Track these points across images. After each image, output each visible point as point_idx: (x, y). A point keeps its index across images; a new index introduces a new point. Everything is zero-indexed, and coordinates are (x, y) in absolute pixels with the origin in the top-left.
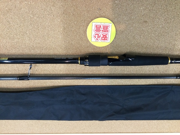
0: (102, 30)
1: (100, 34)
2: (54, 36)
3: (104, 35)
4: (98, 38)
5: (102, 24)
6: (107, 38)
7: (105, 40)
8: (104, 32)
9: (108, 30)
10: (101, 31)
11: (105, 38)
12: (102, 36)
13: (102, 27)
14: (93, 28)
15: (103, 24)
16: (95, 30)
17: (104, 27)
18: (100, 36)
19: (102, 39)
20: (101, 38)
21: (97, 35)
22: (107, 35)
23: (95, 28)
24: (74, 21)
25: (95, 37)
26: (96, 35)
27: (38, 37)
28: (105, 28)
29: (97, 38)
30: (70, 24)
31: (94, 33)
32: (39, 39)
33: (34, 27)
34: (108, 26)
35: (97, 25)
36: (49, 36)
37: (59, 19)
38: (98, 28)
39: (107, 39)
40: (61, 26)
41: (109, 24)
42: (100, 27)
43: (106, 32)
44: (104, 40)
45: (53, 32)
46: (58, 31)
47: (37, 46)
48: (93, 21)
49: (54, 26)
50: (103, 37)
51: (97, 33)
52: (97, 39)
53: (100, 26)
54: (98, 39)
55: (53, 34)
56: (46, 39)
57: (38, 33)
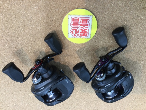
0: (81, 24)
1: (79, 28)
2: (32, 28)
3: (83, 29)
4: (76, 33)
5: (80, 16)
6: (87, 33)
7: (85, 36)
8: (83, 27)
9: (88, 23)
10: (79, 25)
11: (84, 33)
12: (80, 31)
13: (80, 20)
14: (70, 22)
15: (82, 16)
16: (72, 25)
17: (82, 21)
18: (78, 31)
19: (81, 35)
20: (79, 33)
21: (75, 31)
22: (87, 29)
23: (72, 22)
24: (55, 8)
25: (73, 33)
26: (73, 30)
27: (12, 29)
28: (85, 22)
29: (74, 33)
30: (51, 12)
31: (70, 28)
32: (13, 30)
33: (6, 16)
34: (88, 19)
35: (74, 18)
36: (26, 27)
37: (36, 5)
38: (75, 22)
39: (86, 35)
40: (39, 14)
41: (89, 16)
42: (78, 21)
43: (86, 27)
44: (83, 35)
45: (30, 22)
46: (36, 21)
47: (12, 39)
48: (69, 14)
49: (30, 15)
50: (82, 32)
51: (75, 27)
52: (74, 35)
53: (78, 19)
54: (76, 35)
55: (30, 24)
56: (22, 31)
57: (11, 24)
